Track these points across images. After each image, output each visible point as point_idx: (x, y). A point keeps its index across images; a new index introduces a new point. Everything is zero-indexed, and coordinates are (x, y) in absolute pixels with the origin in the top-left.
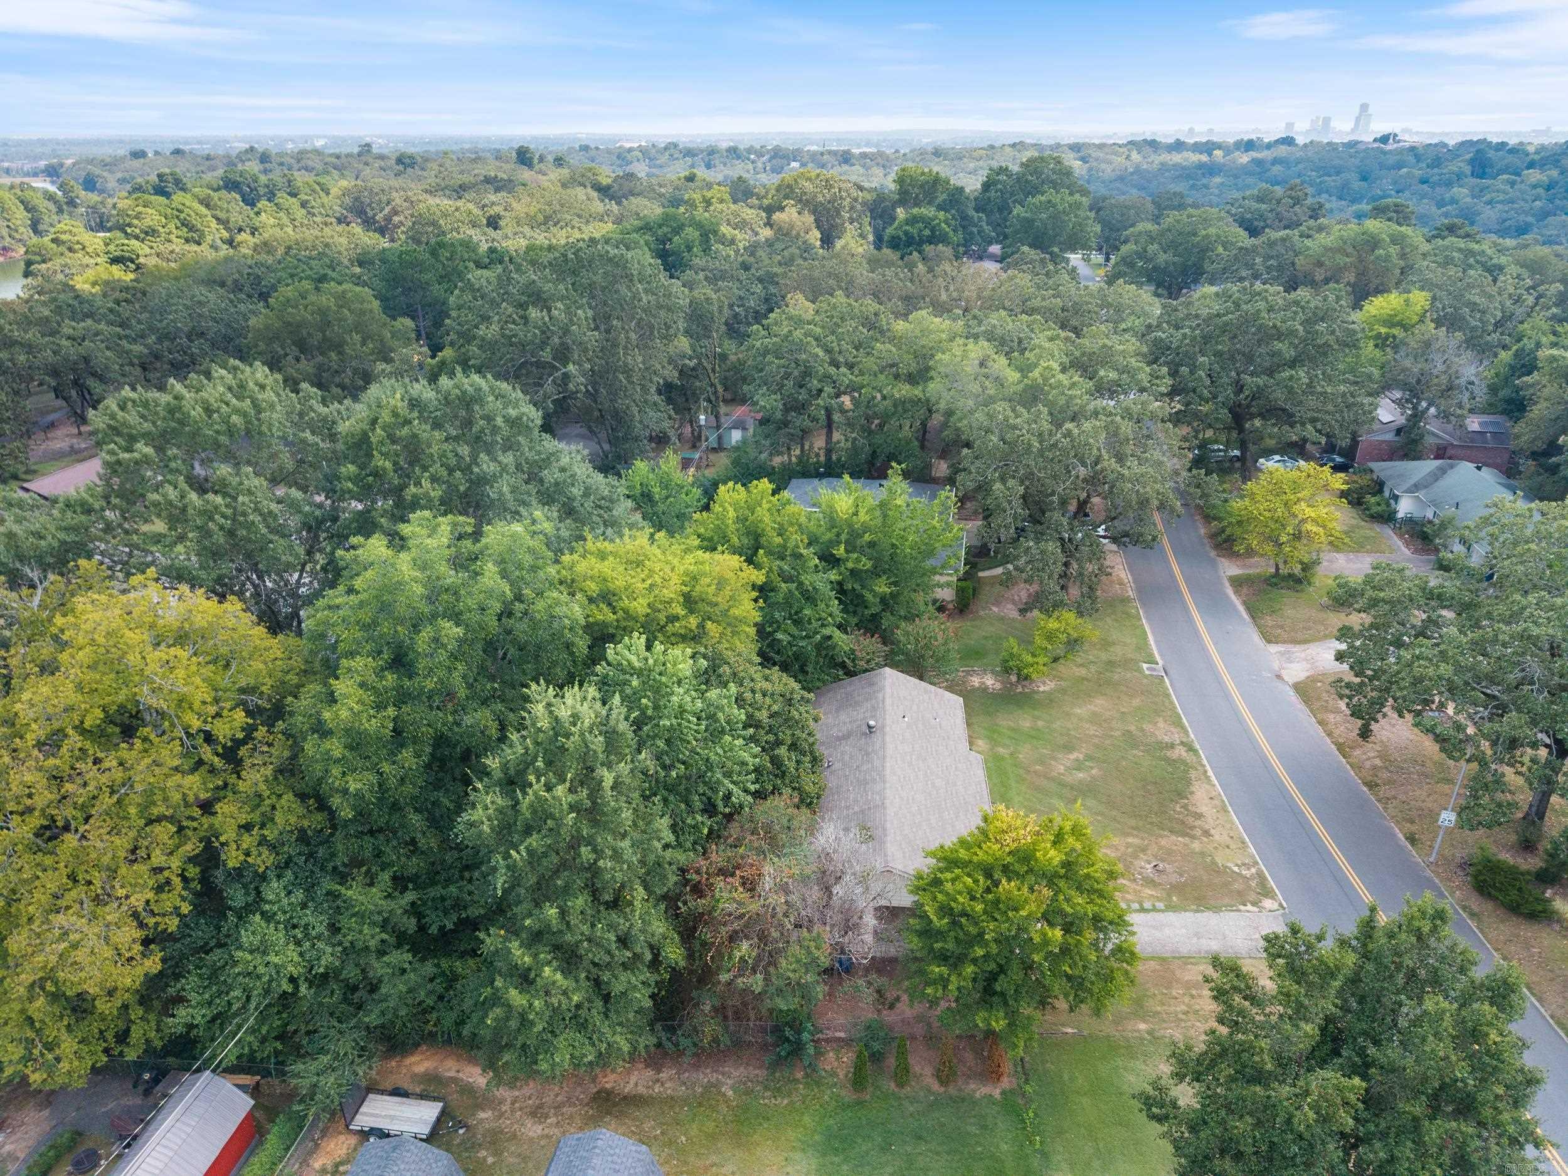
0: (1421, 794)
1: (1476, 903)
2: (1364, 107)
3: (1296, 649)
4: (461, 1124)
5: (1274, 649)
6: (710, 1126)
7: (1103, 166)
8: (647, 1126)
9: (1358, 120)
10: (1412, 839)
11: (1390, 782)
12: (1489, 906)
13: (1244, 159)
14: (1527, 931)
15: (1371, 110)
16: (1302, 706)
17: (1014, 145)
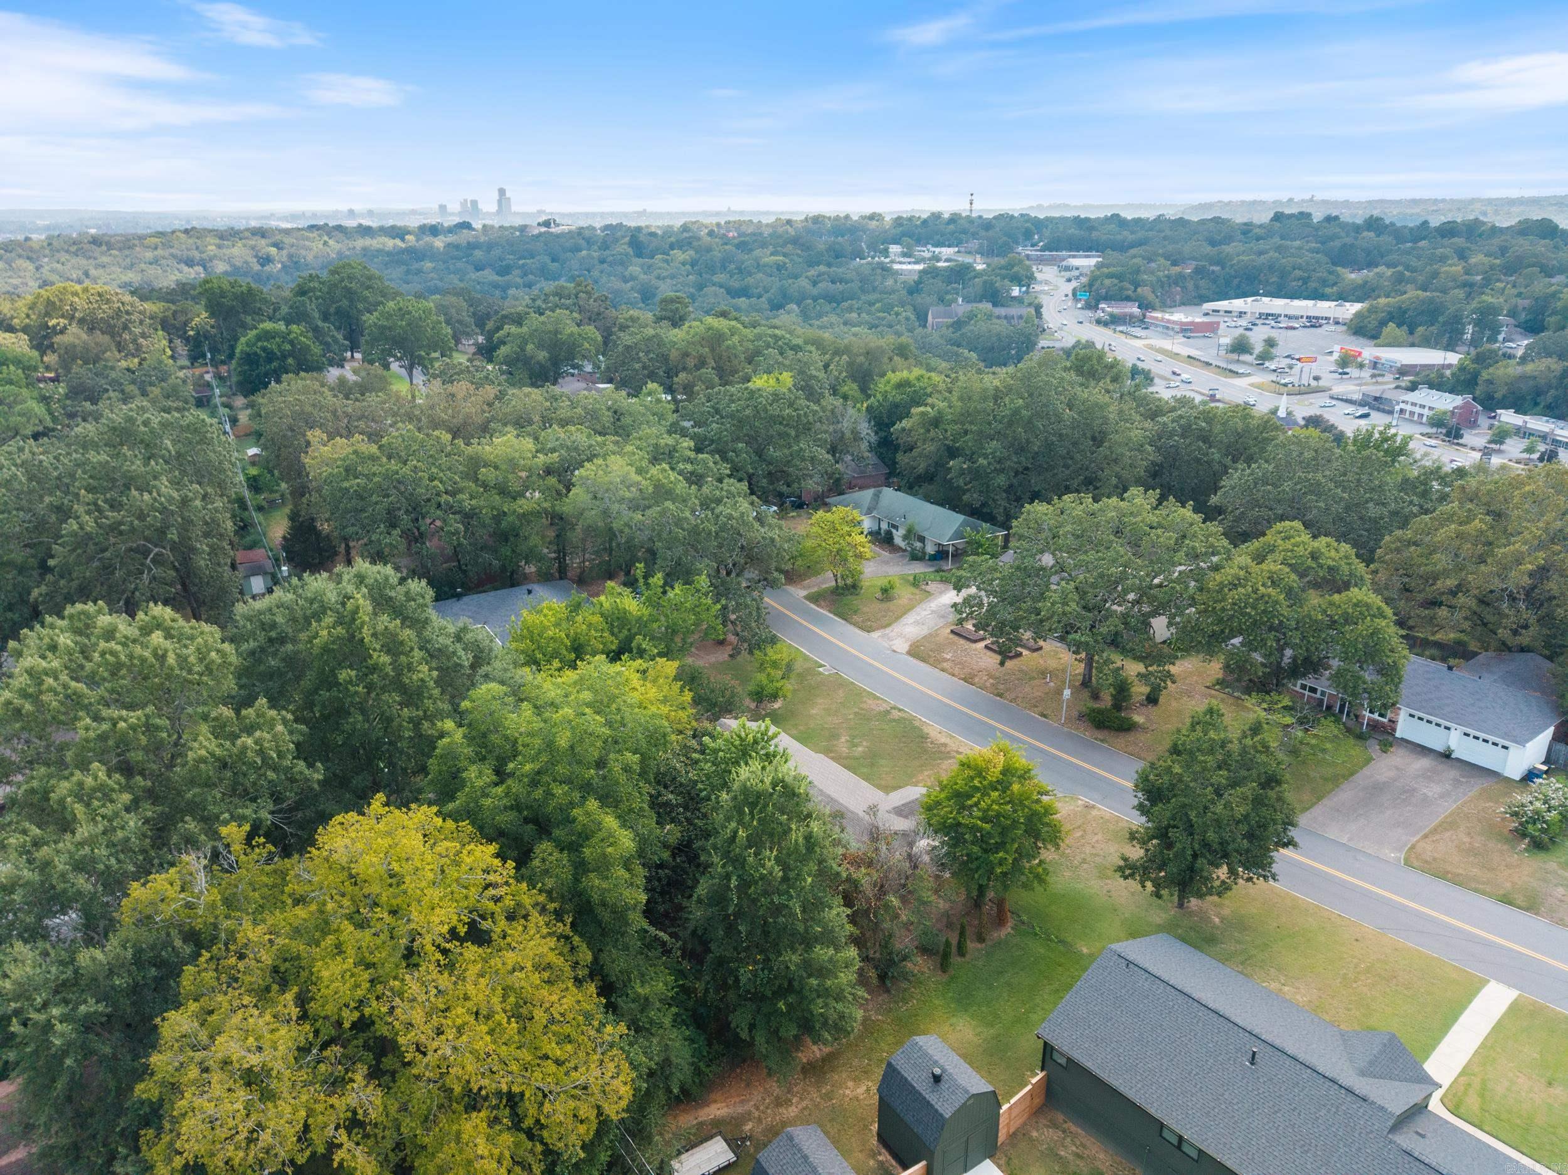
0: (1027, 689)
1: (1100, 734)
2: (502, 192)
3: (887, 631)
4: (743, 1140)
5: (875, 635)
6: (890, 1039)
7: (303, 252)
8: (855, 1063)
9: (500, 202)
10: (1044, 716)
11: (1008, 690)
12: (1106, 732)
13: (439, 243)
14: (1130, 737)
15: (508, 195)
16: (922, 664)
17: (186, 231)
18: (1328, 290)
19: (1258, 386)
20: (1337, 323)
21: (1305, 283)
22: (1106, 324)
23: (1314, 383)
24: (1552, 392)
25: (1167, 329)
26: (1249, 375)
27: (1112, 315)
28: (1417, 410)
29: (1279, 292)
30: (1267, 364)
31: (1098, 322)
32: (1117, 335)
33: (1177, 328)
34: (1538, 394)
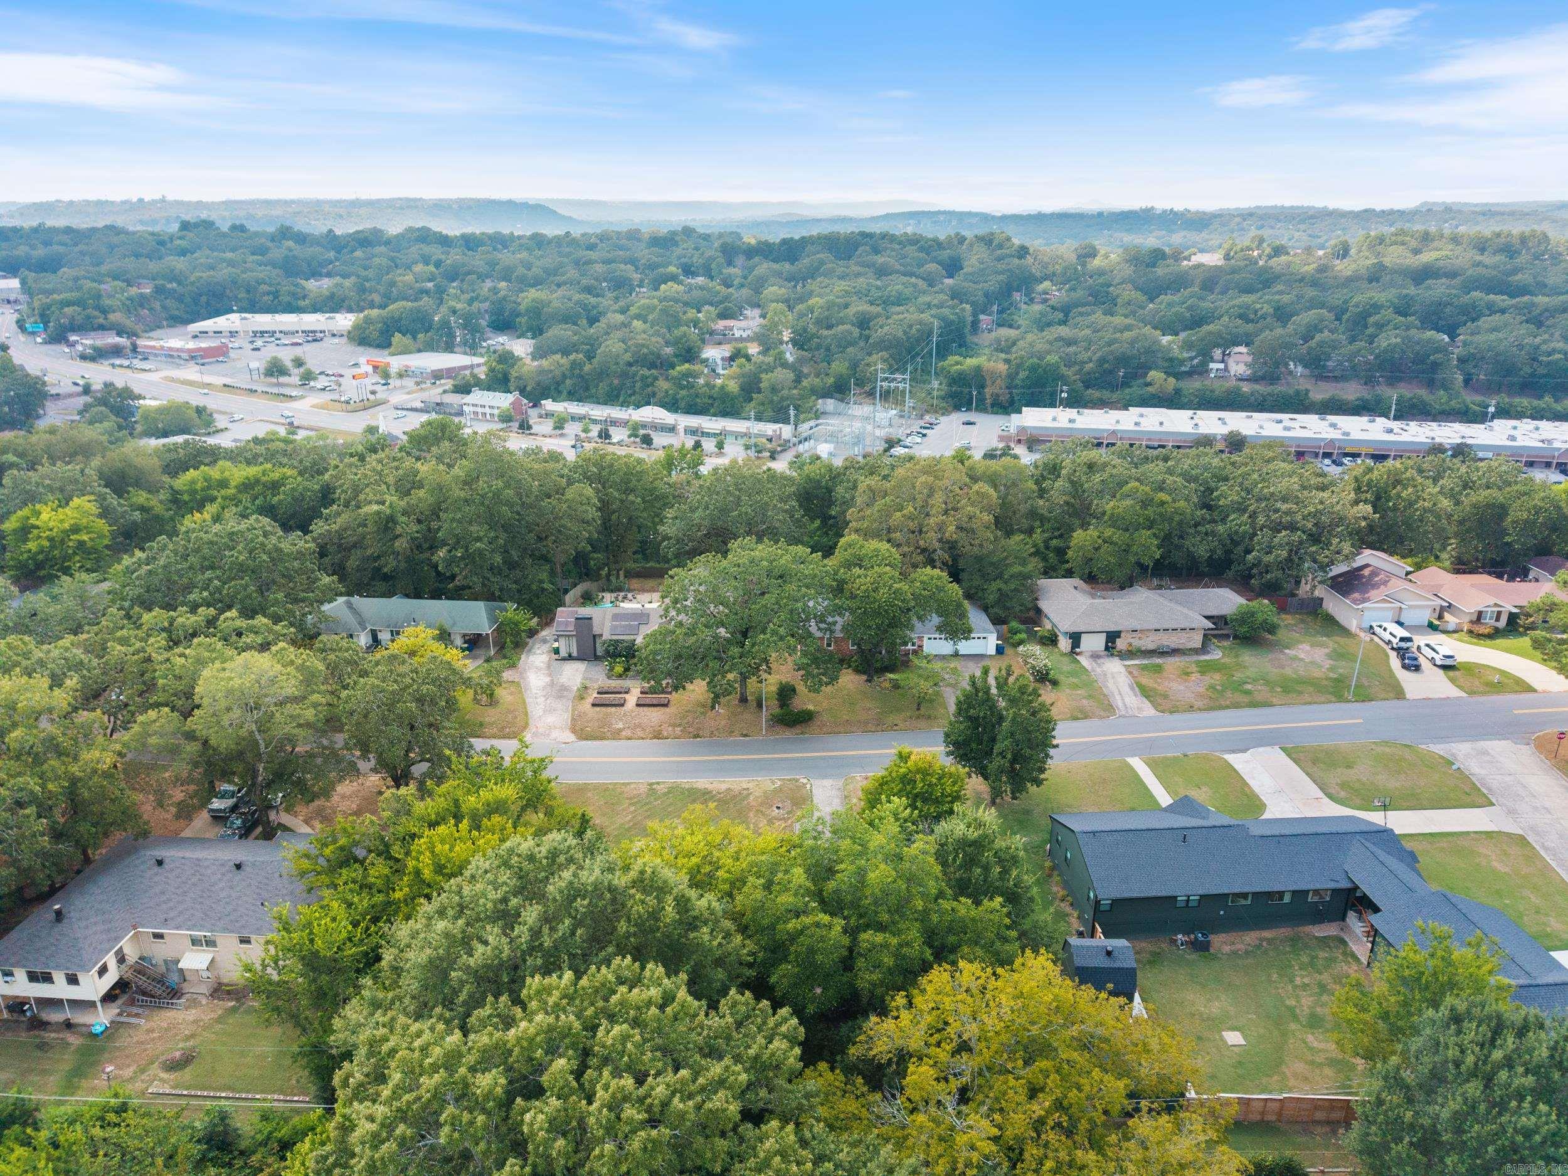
18: (302, 303)
19: (322, 407)
20: (334, 335)
21: (276, 297)
22: (93, 359)
23: (372, 397)
24: (568, 382)
25: (172, 357)
26: (302, 397)
27: (95, 348)
28: (479, 410)
29: (253, 307)
30: (312, 383)
31: (83, 357)
32: (118, 370)
33: (185, 355)
34: (558, 384)
